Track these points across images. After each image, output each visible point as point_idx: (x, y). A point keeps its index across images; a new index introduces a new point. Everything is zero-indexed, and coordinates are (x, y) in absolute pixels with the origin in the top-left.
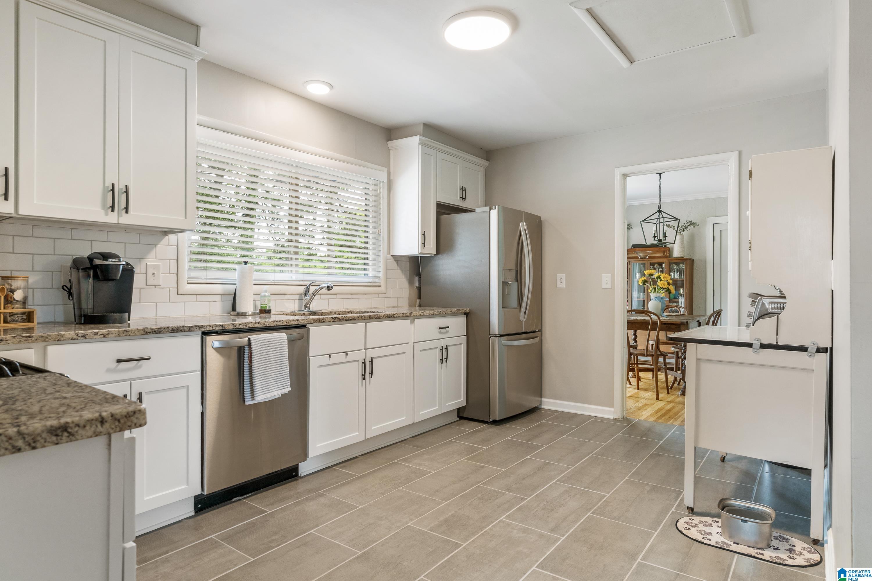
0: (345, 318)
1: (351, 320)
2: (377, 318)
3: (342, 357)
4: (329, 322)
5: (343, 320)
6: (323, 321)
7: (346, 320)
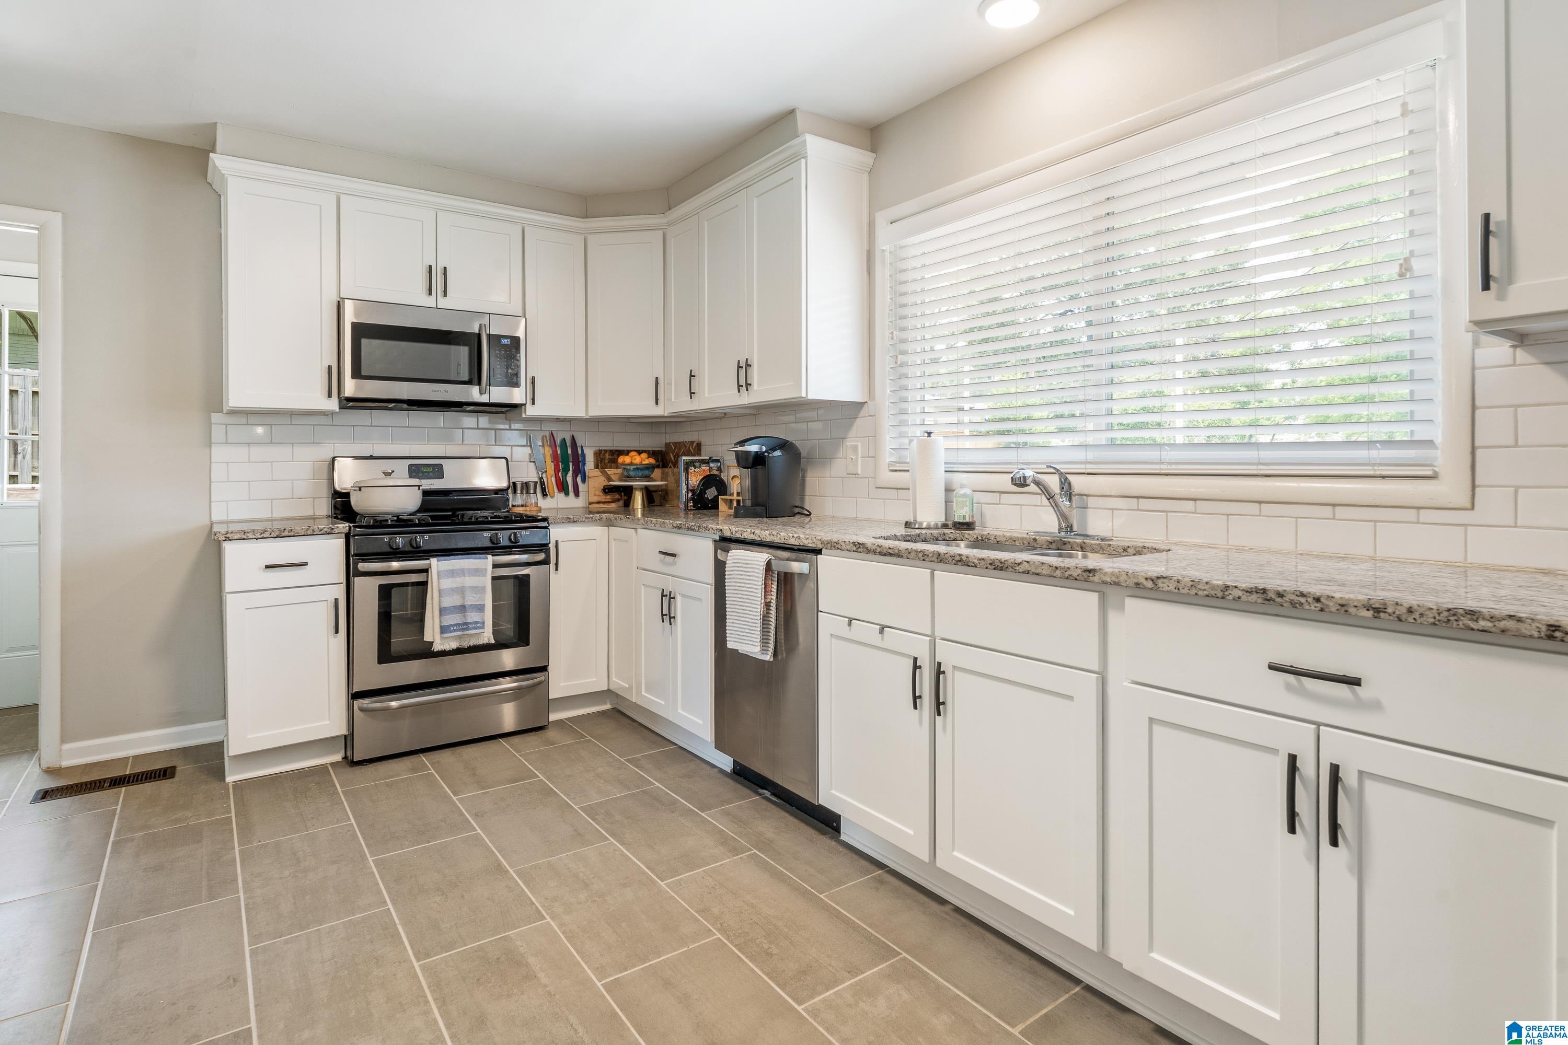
0: (878, 550)
1: (891, 555)
2: (959, 563)
3: (869, 633)
4: (848, 550)
5: (875, 553)
6: (837, 546)
7: (881, 554)
